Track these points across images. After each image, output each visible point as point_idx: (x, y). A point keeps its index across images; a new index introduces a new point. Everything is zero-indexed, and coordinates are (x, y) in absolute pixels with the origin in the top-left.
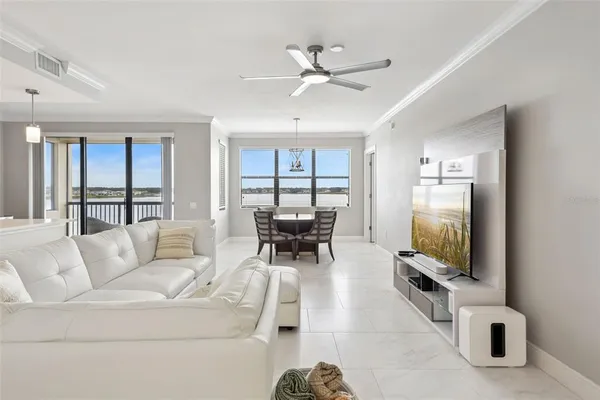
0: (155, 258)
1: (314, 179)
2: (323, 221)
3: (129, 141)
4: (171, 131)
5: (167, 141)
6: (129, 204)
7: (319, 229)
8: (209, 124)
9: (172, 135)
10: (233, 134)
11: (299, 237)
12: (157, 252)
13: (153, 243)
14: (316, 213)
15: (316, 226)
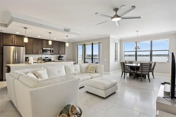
0: (86, 72)
1: (151, 51)
2: (143, 66)
3: (92, 43)
4: (100, 40)
5: (99, 43)
6: (92, 59)
7: (142, 69)
8: (109, 37)
9: (100, 41)
10: (121, 39)
11: (135, 72)
12: (87, 71)
13: (86, 68)
14: (141, 64)
15: (141, 68)
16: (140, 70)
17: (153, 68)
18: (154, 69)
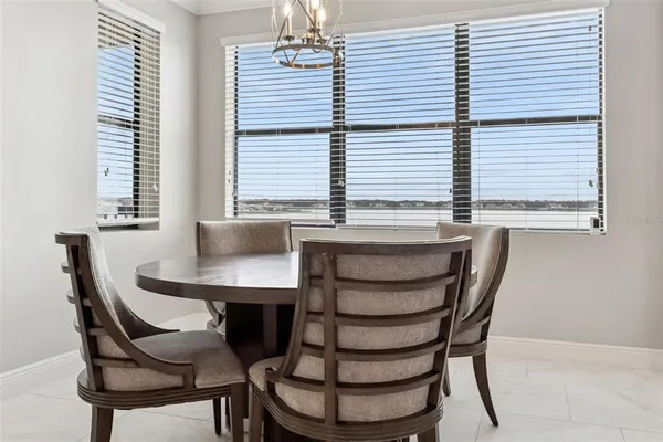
1: (463, 130)
14: (310, 251)
15: (315, 334)
16: (310, 366)
17: (486, 307)
18: (488, 314)
